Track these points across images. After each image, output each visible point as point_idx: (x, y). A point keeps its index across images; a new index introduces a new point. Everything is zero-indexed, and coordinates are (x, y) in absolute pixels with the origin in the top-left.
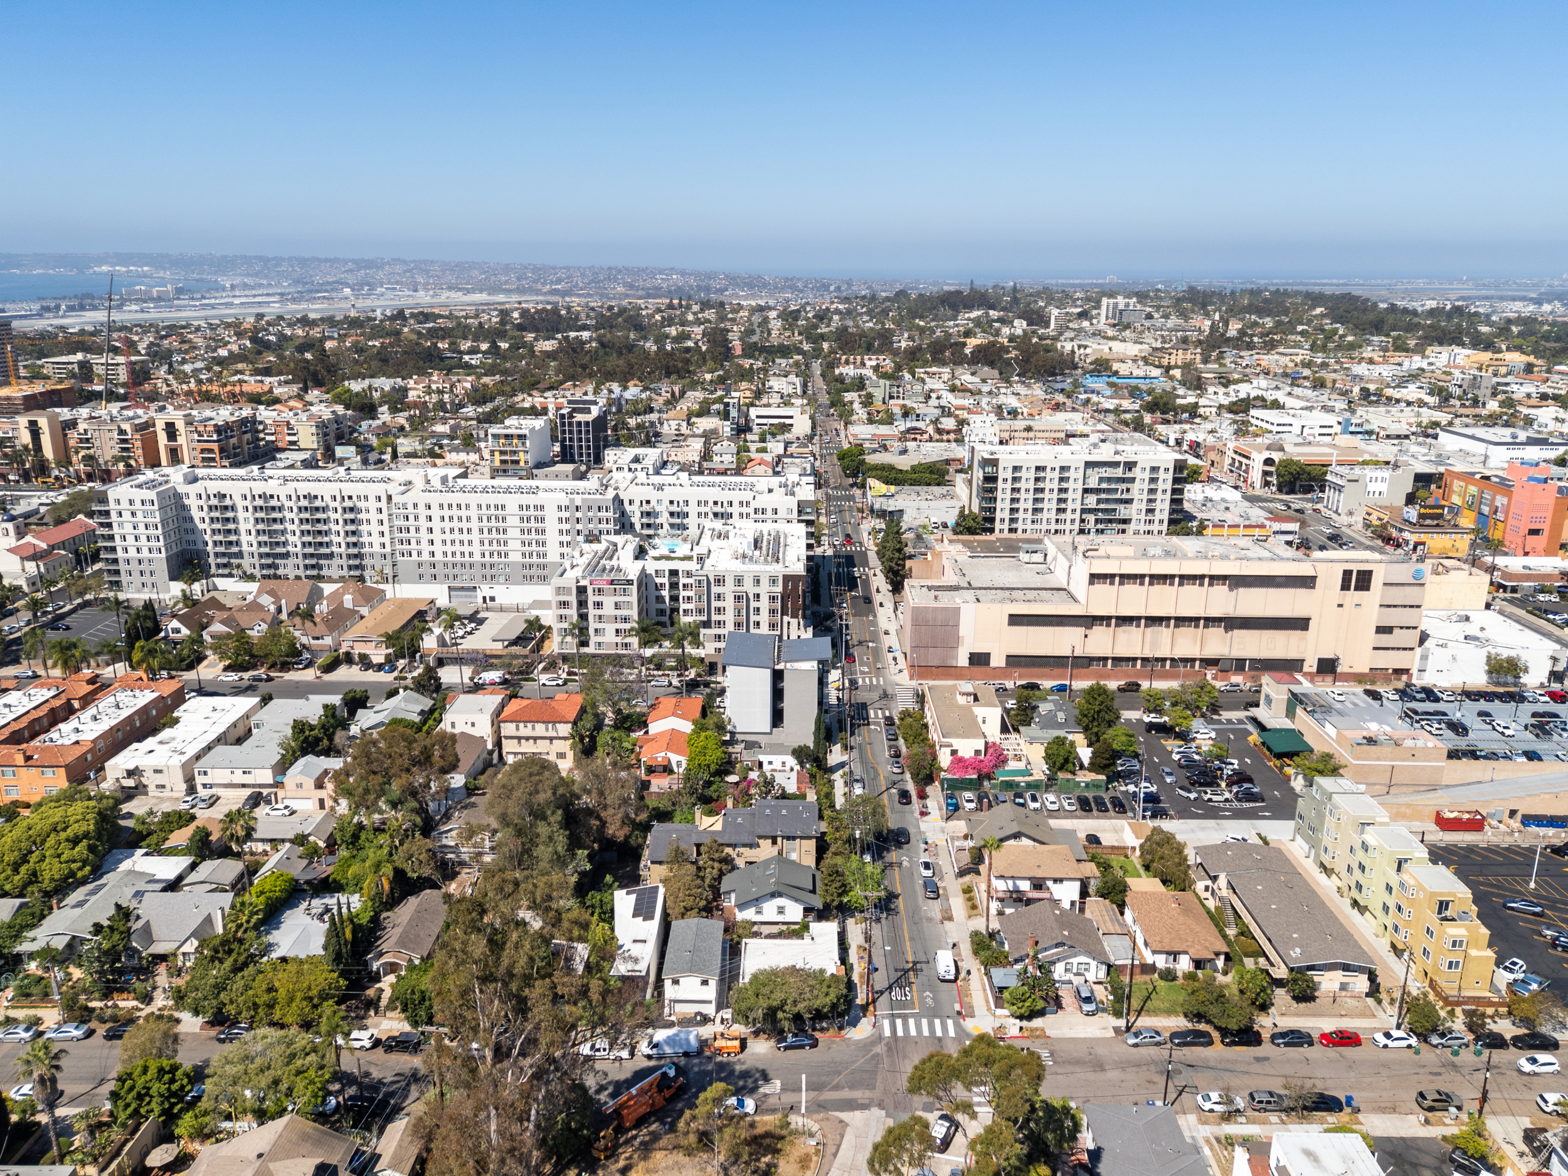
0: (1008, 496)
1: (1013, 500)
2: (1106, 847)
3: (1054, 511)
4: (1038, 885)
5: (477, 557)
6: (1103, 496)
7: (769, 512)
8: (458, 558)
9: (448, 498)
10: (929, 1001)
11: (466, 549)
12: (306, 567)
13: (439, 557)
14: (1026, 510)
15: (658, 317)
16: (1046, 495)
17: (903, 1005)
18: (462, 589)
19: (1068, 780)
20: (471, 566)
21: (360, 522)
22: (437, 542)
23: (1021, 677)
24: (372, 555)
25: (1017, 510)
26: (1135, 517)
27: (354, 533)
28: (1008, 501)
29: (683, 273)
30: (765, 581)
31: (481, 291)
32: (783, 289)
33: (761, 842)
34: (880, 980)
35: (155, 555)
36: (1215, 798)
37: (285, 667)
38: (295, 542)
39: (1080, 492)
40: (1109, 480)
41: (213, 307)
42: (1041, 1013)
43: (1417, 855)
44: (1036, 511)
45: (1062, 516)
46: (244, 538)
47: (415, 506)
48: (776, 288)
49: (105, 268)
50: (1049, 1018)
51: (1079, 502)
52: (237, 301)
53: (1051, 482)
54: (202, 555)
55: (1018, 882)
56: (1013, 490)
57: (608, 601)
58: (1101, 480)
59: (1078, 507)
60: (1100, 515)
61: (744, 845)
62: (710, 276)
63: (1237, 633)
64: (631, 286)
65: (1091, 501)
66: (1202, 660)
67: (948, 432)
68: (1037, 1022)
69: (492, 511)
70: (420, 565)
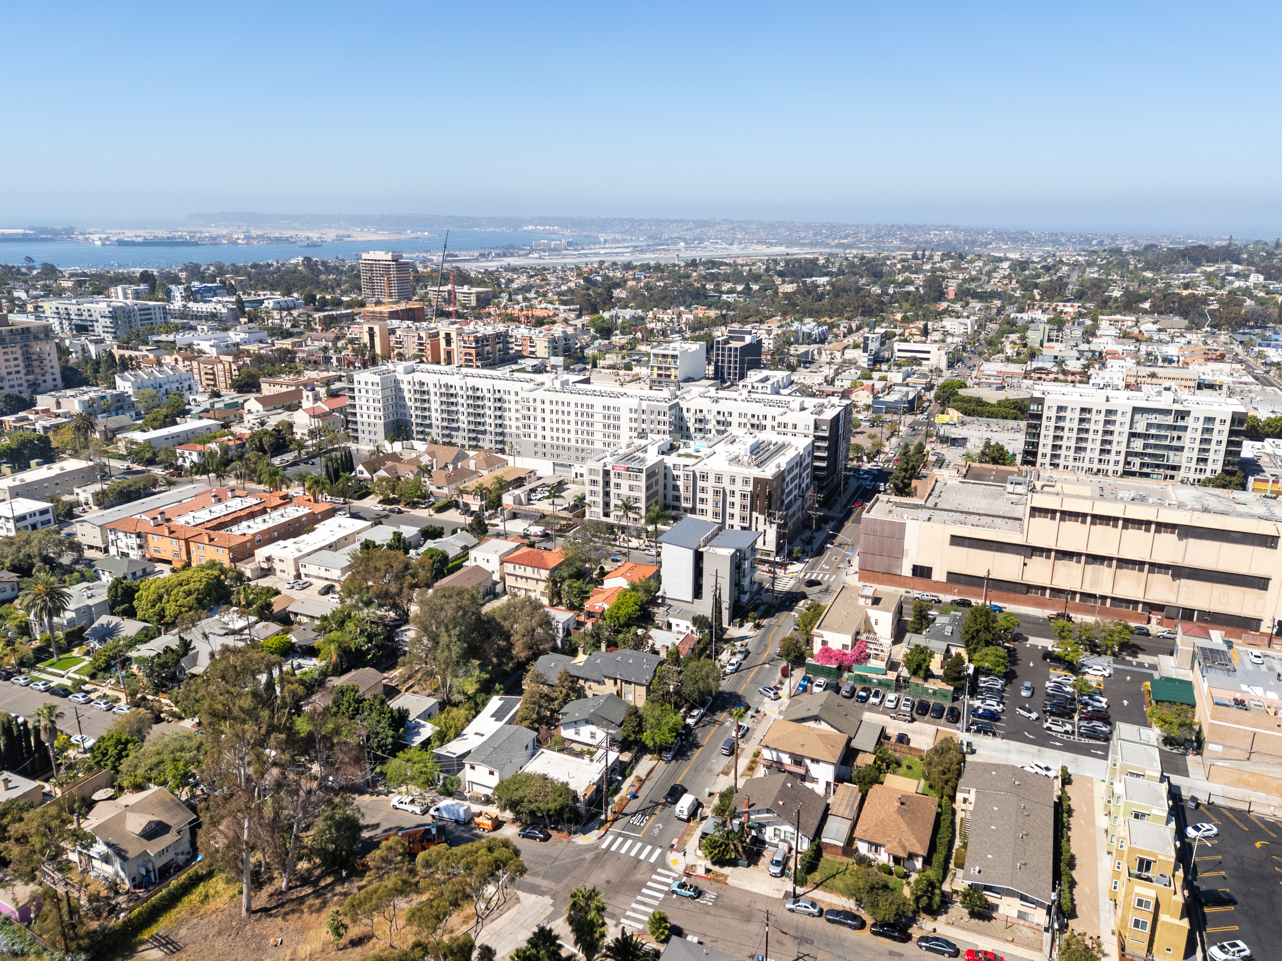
0: (1051, 433)
1: (1056, 438)
2: (911, 749)
3: (1098, 452)
4: (798, 760)
5: (573, 443)
6: (1151, 441)
7: (790, 426)
8: (561, 442)
9: (561, 397)
10: (656, 831)
11: (566, 436)
12: (470, 439)
13: (548, 440)
14: (1068, 448)
15: (899, 266)
16: (1066, 434)
17: (635, 828)
18: (562, 465)
19: (917, 685)
20: (569, 449)
21: (505, 410)
22: (548, 429)
23: (959, 593)
24: (511, 435)
25: (1060, 447)
26: (1184, 464)
27: (500, 417)
28: (1051, 438)
29: (956, 230)
30: (739, 481)
31: (781, 245)
32: (1045, 243)
33: (606, 680)
34: (634, 805)
35: (377, 421)
36: (1054, 728)
37: (415, 505)
38: (463, 421)
39: (1126, 436)
40: (1159, 426)
41: (586, 255)
42: (733, 863)
43: (1154, 812)
44: (1078, 449)
45: (1105, 457)
46: (434, 415)
47: (535, 400)
48: (1039, 242)
49: (530, 228)
50: (741, 870)
51: (1124, 444)
52: (602, 252)
53: (1096, 424)
54: (408, 424)
55: (781, 755)
56: (1057, 428)
57: (625, 483)
58: (1149, 426)
59: (1123, 449)
60: (1147, 460)
61: (594, 681)
62: (979, 232)
63: (1184, 582)
64: (906, 240)
65: (1138, 445)
66: (1145, 604)
67: (1073, 374)
68: (727, 870)
69: (585, 409)
70: (536, 445)
